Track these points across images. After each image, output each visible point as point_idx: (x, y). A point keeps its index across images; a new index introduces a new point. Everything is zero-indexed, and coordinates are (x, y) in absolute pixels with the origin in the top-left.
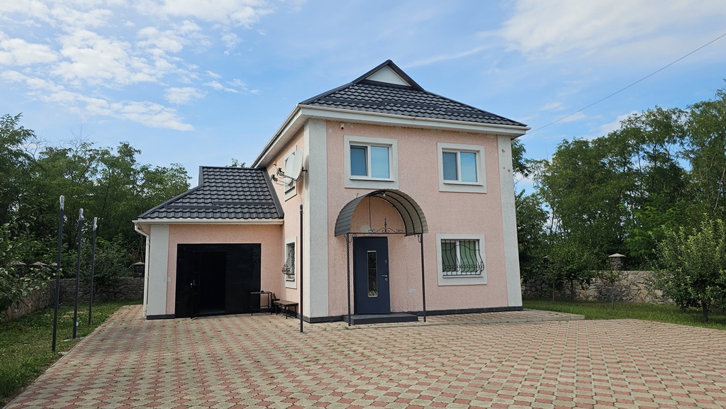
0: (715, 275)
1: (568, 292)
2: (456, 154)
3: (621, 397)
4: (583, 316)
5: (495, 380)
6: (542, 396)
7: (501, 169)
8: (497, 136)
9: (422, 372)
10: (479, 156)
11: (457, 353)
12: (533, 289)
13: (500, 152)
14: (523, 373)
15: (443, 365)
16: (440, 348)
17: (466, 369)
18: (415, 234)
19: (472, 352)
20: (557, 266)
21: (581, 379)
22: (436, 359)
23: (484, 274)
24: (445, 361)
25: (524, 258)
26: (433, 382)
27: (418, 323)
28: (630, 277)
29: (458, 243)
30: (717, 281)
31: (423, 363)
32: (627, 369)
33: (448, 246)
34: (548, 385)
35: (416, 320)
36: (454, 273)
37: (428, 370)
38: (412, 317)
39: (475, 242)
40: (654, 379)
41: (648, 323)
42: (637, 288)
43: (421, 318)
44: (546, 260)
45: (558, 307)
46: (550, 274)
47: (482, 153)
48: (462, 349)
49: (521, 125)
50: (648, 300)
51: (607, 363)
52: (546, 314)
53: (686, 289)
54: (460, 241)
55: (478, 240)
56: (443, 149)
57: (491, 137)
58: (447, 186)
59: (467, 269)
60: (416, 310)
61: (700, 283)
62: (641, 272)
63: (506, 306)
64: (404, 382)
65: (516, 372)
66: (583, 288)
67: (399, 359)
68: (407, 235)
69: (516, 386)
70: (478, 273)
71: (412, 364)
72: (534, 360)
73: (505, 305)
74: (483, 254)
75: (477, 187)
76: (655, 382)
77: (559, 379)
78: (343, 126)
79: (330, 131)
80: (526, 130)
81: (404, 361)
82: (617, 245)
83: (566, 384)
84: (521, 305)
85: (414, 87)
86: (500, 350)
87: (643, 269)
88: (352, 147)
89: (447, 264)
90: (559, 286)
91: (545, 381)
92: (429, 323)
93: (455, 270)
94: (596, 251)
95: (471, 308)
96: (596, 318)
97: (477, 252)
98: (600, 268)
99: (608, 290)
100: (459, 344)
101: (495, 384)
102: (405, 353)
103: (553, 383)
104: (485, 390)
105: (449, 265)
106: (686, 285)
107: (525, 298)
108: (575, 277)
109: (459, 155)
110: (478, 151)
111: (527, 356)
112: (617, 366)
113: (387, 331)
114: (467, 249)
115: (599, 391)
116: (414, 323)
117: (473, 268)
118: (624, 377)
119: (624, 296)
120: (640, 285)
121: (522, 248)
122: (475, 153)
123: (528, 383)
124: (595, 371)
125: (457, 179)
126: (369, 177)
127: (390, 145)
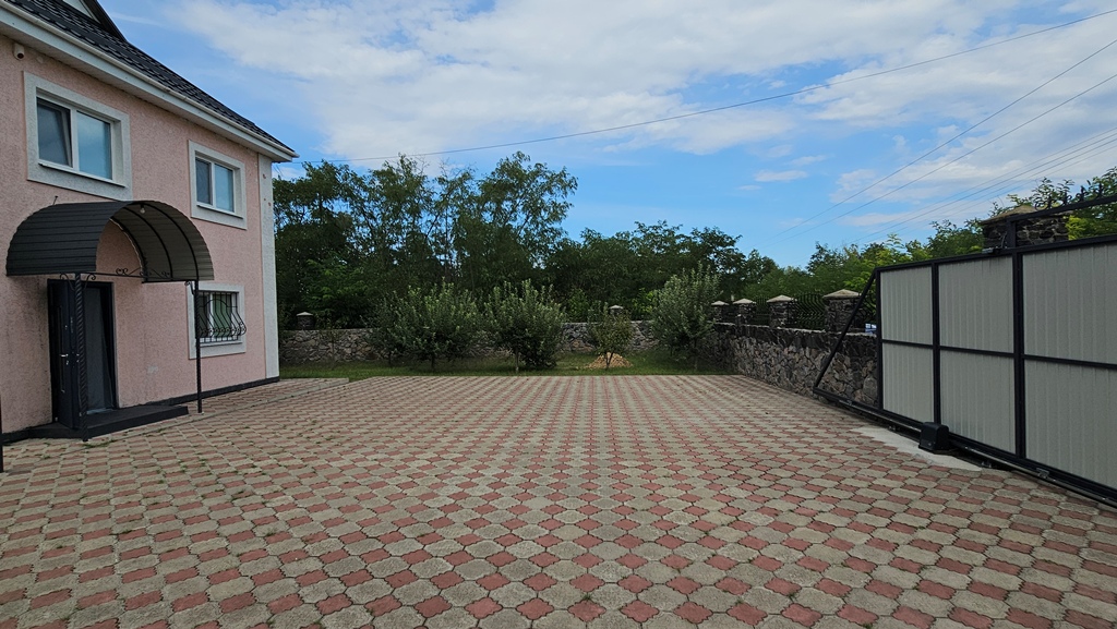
2: (209, 164)
8: (258, 153)
10: (239, 176)
13: (261, 176)
23: (243, 338)
29: (212, 297)
35: (185, 411)
39: (232, 295)
43: (193, 407)
54: (216, 294)
55: (236, 293)
56: (196, 153)
58: (202, 211)
59: (222, 334)
63: (264, 378)
70: (235, 337)
74: (243, 312)
75: (237, 220)
84: (278, 375)
89: (199, 326)
92: (210, 414)
93: (209, 334)
97: (234, 307)
109: (213, 166)
110: (236, 168)
114: (224, 306)
117: (229, 331)
122: (232, 170)
125: (210, 202)
126: (76, 169)
127: (116, 122)
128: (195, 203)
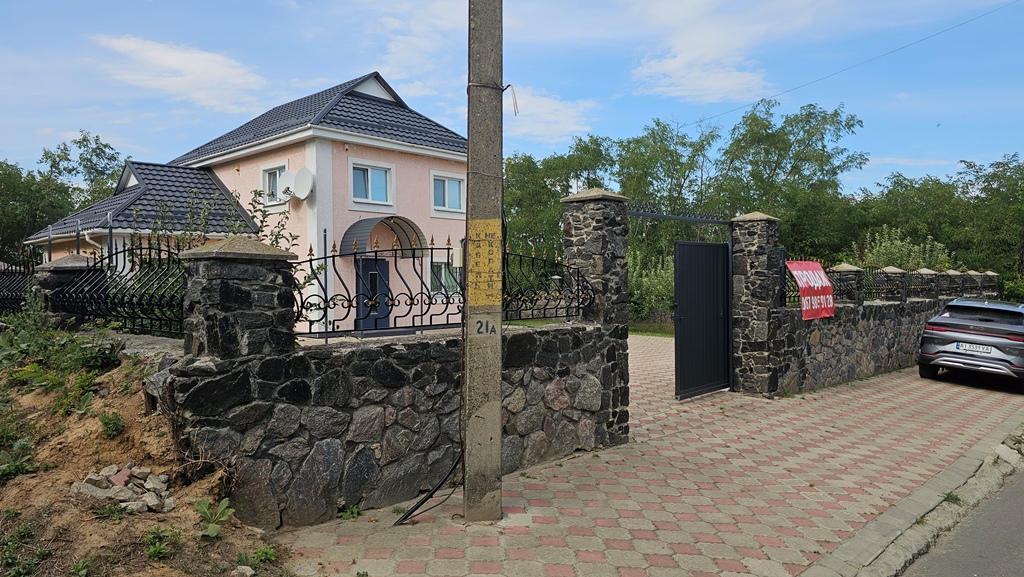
2: (444, 181)
10: (463, 184)
29: (443, 266)
47: (465, 182)
54: (445, 264)
56: (434, 175)
58: (438, 212)
59: (450, 290)
68: (403, 258)
75: (460, 214)
78: (347, 147)
79: (335, 151)
85: (399, 103)
88: (354, 168)
93: (441, 290)
109: (446, 182)
110: (463, 180)
122: (460, 181)
125: (444, 206)
126: (369, 201)
127: (389, 169)
128: (433, 207)
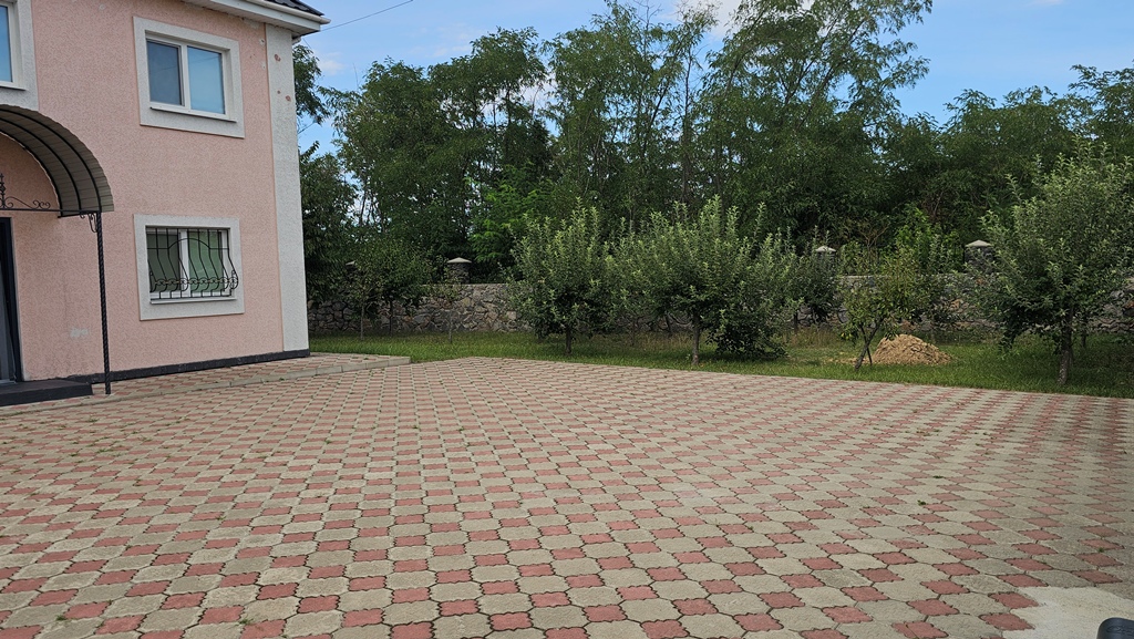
0: (584, 288)
1: (385, 320)
2: (177, 49)
3: (465, 491)
4: (407, 359)
5: (249, 497)
6: (336, 515)
7: (273, 94)
8: (264, 25)
9: (86, 507)
10: (229, 61)
11: (174, 453)
12: (329, 318)
13: (271, 59)
14: (303, 474)
15: (138, 483)
16: (136, 446)
17: (189, 484)
18: (81, 212)
19: (206, 447)
20: (369, 278)
21: (403, 469)
22: (125, 471)
23: (238, 293)
24: (145, 474)
25: (313, 265)
26: (110, 527)
27: (91, 399)
28: (476, 293)
29: (184, 236)
30: (586, 297)
31: (92, 486)
32: (473, 440)
33: (162, 242)
34: (348, 491)
35: (88, 391)
36: (176, 294)
37: (102, 498)
38: (79, 387)
39: (221, 233)
40: (512, 451)
41: (498, 361)
42: (483, 310)
43: (99, 388)
44: (352, 269)
45: (369, 346)
46: (358, 292)
47: (235, 55)
48: (185, 443)
49: (310, 10)
50: (496, 326)
51: (443, 433)
52: (349, 360)
53: (549, 309)
54: (189, 230)
55: (227, 230)
56: (147, 32)
57: (254, 26)
58: (159, 115)
59: (202, 286)
60: (90, 371)
61: (565, 300)
62: (490, 286)
63: (280, 350)
64: (36, 537)
65: (291, 475)
66: (408, 314)
67: (31, 484)
68: (62, 216)
69: (288, 502)
70: (227, 292)
71: (64, 491)
72: (325, 446)
73: (277, 349)
74: (237, 256)
75: (224, 124)
76: (513, 456)
77: (368, 475)
80: (321, 23)
81: (45, 487)
82: (459, 243)
83: (379, 482)
84: (307, 347)
86: (262, 435)
87: (492, 281)
89: (159, 275)
90: (372, 311)
91: (344, 484)
92: (118, 397)
93: (178, 287)
94: (429, 253)
95: (211, 359)
96: (427, 359)
97: (225, 252)
98: (435, 281)
99: (444, 314)
100: (180, 432)
101: (248, 505)
102: (49, 468)
103: (356, 484)
104: (225, 524)
105: (164, 278)
106: (549, 302)
107: (313, 334)
108: (397, 296)
109: (184, 52)
110: (227, 51)
111: (313, 440)
112: (459, 436)
113: (14, 422)
114: (204, 249)
115: (431, 486)
116: (83, 400)
117: (217, 282)
118: (468, 454)
119: (466, 322)
120: (488, 305)
121: (312, 248)
122: (221, 53)
123: (312, 493)
124: (426, 452)
125: (181, 103)
128: (144, 101)
